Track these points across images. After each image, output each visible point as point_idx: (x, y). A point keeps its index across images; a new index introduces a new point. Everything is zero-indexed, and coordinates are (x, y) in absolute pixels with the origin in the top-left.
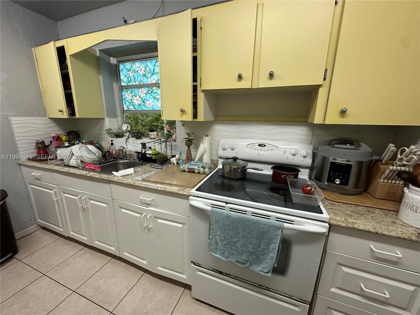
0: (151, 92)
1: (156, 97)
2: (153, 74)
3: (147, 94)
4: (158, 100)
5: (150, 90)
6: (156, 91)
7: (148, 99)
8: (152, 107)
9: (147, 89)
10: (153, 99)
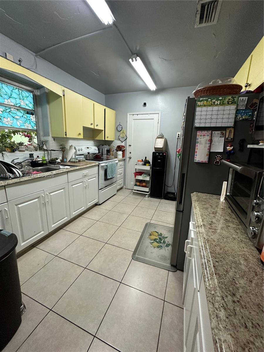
0: (9, 112)
1: (15, 117)
2: (10, 97)
3: (4, 112)
4: (18, 119)
5: (7, 109)
6: (16, 112)
7: (6, 116)
8: (11, 124)
9: (4, 108)
10: (12, 118)
